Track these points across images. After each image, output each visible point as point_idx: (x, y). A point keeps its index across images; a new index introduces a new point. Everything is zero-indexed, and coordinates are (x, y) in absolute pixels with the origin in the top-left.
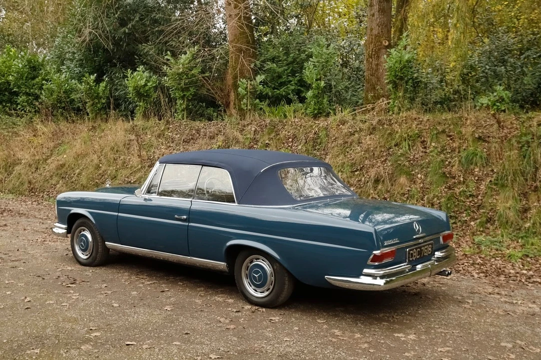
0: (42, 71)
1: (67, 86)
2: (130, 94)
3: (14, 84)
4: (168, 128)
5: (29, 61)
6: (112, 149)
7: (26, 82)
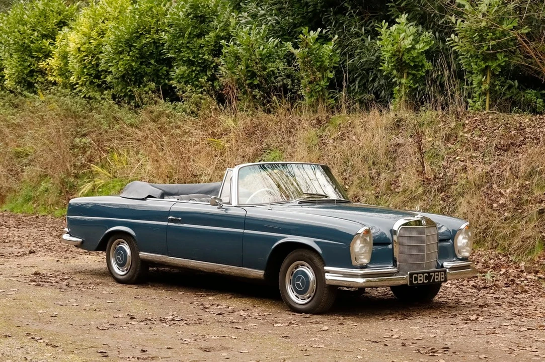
0: (216, 23)
1: (263, 49)
2: (384, 63)
3: (169, 46)
4: (464, 125)
5: (195, 7)
6: (365, 159)
7: (188, 43)
